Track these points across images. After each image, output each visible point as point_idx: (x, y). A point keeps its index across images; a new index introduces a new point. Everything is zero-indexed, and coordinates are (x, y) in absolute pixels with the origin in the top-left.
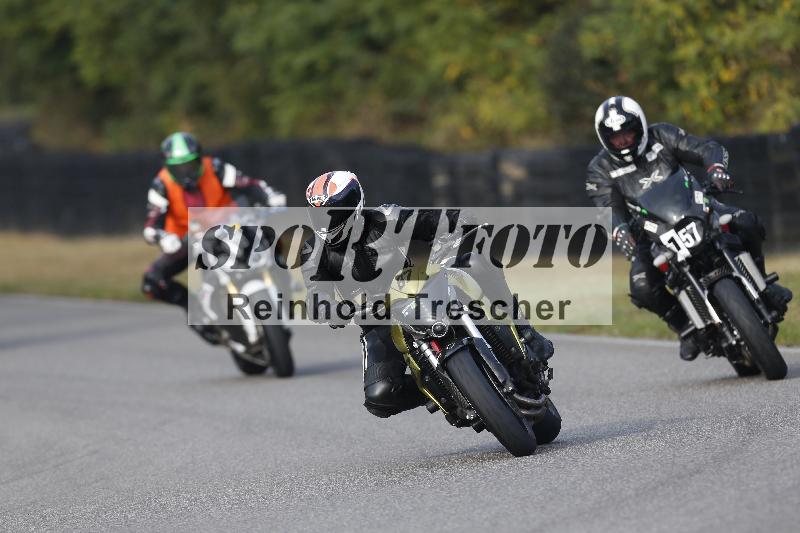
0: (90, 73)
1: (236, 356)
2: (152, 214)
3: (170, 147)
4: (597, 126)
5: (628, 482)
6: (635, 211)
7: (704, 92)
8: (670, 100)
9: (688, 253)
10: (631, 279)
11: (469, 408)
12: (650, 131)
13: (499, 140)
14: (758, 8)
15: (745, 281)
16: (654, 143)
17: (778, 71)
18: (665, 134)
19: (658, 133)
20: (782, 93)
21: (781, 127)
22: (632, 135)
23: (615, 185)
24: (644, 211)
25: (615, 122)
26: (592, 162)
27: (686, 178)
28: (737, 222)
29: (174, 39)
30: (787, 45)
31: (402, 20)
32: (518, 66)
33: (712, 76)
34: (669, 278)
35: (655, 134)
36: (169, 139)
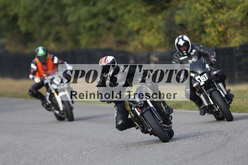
0: (23, 28)
1: (56, 114)
2: (32, 71)
3: (38, 51)
4: (176, 44)
5: (190, 155)
7: (213, 34)
8: (203, 36)
9: (204, 83)
11: (150, 128)
12: (192, 46)
13: (150, 49)
14: (230, 8)
15: (221, 91)
16: (193, 50)
17: (236, 27)
18: (196, 47)
19: (194, 46)
20: (238, 35)
21: (237, 45)
22: (186, 47)
23: (181, 62)
24: (191, 70)
25: (181, 43)
26: (174, 55)
27: (203, 60)
28: (218, 74)
29: (49, 18)
30: (239, 20)
31: (120, 12)
32: (156, 26)
33: (216, 29)
34: (198, 90)
35: (193, 47)
36: (38, 48)
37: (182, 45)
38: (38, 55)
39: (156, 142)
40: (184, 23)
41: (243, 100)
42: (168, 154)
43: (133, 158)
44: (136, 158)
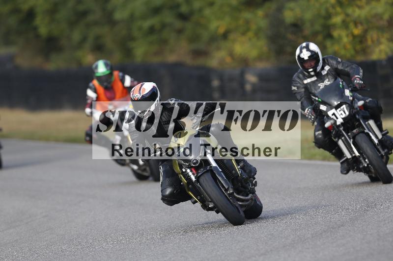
1: (134, 171)
2: (89, 101)
3: (97, 67)
4: (297, 58)
6: (315, 100)
7: (345, 40)
8: (328, 43)
9: (342, 121)
10: (315, 134)
11: (210, 202)
12: (323, 60)
13: (245, 63)
15: (371, 134)
16: (325, 66)
17: (381, 29)
18: (331, 61)
20: (383, 40)
21: (383, 56)
22: (314, 62)
23: (306, 87)
24: (320, 100)
25: (305, 55)
26: (294, 76)
27: (341, 83)
30: (386, 16)
31: (197, 5)
32: (254, 27)
33: (349, 32)
34: (333, 133)
35: (326, 61)
36: (96, 63)
37: (306, 58)
38: (98, 75)
40: (299, 23)
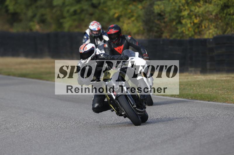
0: (11, 8)
5: (159, 139)
7: (189, 25)
8: (179, 27)
11: (123, 111)
14: (206, 2)
17: (211, 21)
20: (212, 27)
21: (211, 37)
30: (214, 13)
32: (135, 15)
33: (192, 21)
39: (128, 124)
40: (162, 14)
41: (213, 89)
42: (139, 136)
43: (105, 139)
44: (108, 139)
